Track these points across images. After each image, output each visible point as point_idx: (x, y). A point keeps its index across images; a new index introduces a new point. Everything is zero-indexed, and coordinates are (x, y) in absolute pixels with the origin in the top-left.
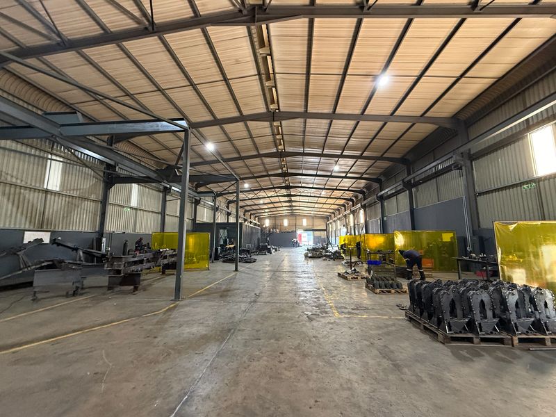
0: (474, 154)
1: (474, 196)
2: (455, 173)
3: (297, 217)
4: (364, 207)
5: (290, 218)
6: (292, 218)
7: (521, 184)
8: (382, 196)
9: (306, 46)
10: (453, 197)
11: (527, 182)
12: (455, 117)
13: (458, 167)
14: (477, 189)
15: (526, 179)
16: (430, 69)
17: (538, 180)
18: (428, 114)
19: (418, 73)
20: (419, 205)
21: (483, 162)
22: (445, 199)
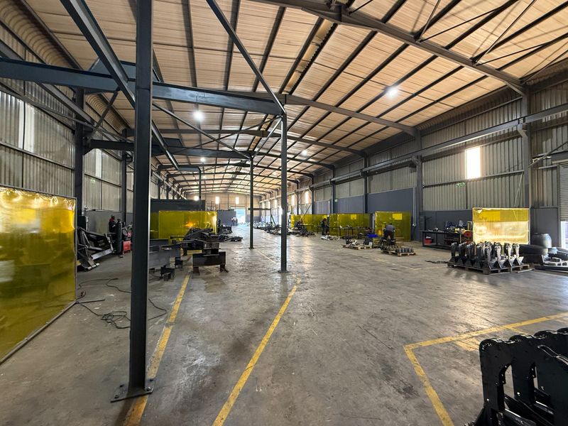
0: (425, 157)
1: (421, 187)
2: (407, 169)
3: (230, 195)
4: (312, 189)
5: (222, 195)
6: (224, 196)
7: (455, 183)
8: (334, 181)
9: (354, 49)
10: (403, 187)
11: (460, 182)
12: (415, 128)
13: (412, 165)
14: (424, 183)
15: (459, 180)
16: (425, 91)
17: (466, 182)
18: (401, 122)
19: (414, 92)
20: (372, 191)
21: (430, 164)
22: (396, 188)
